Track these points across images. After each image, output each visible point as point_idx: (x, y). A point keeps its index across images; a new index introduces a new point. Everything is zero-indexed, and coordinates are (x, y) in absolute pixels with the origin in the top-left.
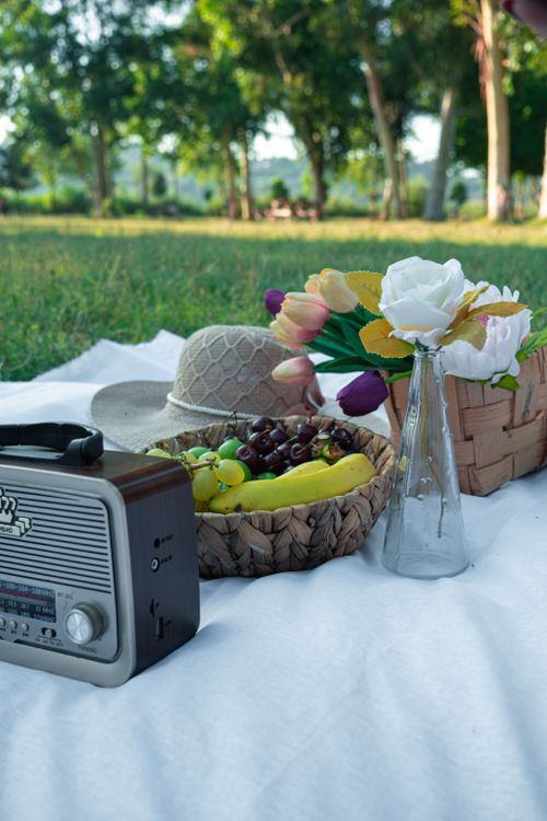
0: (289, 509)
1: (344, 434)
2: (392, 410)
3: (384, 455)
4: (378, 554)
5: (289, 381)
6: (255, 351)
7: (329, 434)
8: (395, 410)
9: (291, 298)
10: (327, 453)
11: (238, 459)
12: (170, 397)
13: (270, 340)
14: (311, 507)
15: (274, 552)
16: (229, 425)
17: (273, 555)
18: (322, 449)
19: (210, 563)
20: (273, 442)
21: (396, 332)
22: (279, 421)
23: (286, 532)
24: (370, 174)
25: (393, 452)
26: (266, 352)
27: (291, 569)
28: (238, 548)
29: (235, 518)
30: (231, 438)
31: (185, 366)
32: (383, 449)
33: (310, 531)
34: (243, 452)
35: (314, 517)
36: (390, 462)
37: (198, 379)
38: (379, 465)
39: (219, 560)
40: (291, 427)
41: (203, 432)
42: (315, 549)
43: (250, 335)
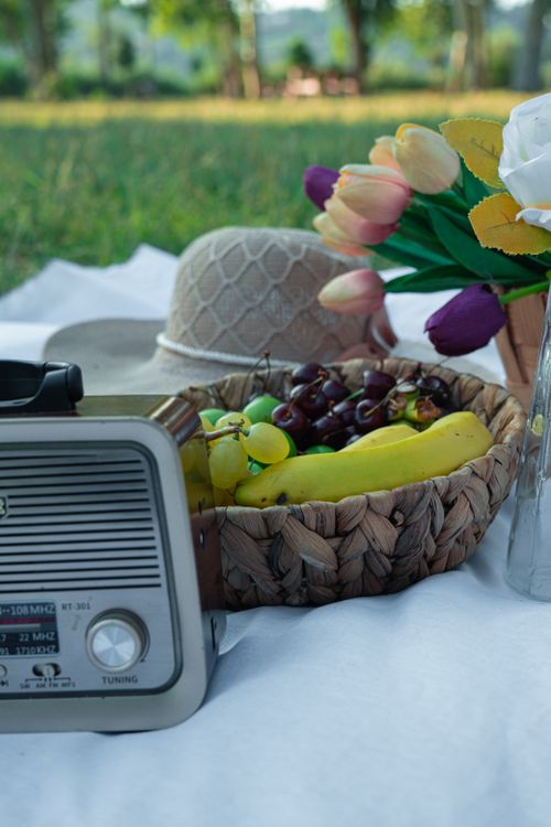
0: (362, 497)
1: (437, 384)
2: (507, 348)
3: (502, 414)
4: (499, 567)
5: (346, 307)
6: (291, 263)
7: (414, 384)
8: (514, 346)
9: (350, 173)
10: (413, 413)
11: (275, 424)
12: (162, 339)
13: (313, 248)
14: (397, 495)
15: (339, 566)
16: (257, 377)
17: (337, 571)
18: (404, 408)
19: (237, 586)
20: (327, 399)
21: (527, 213)
22: (334, 369)
23: (358, 533)
24: (434, 29)
25: (517, 409)
26: (308, 266)
27: (364, 593)
28: (283, 562)
29: (279, 513)
30: (260, 395)
31: (184, 291)
32: (501, 405)
33: (395, 532)
34: (282, 414)
35: (402, 510)
36: (516, 423)
37: (204, 310)
38: (495, 430)
39: (252, 581)
40: (352, 376)
41: (218, 388)
42: (400, 561)
43: (282, 241)
